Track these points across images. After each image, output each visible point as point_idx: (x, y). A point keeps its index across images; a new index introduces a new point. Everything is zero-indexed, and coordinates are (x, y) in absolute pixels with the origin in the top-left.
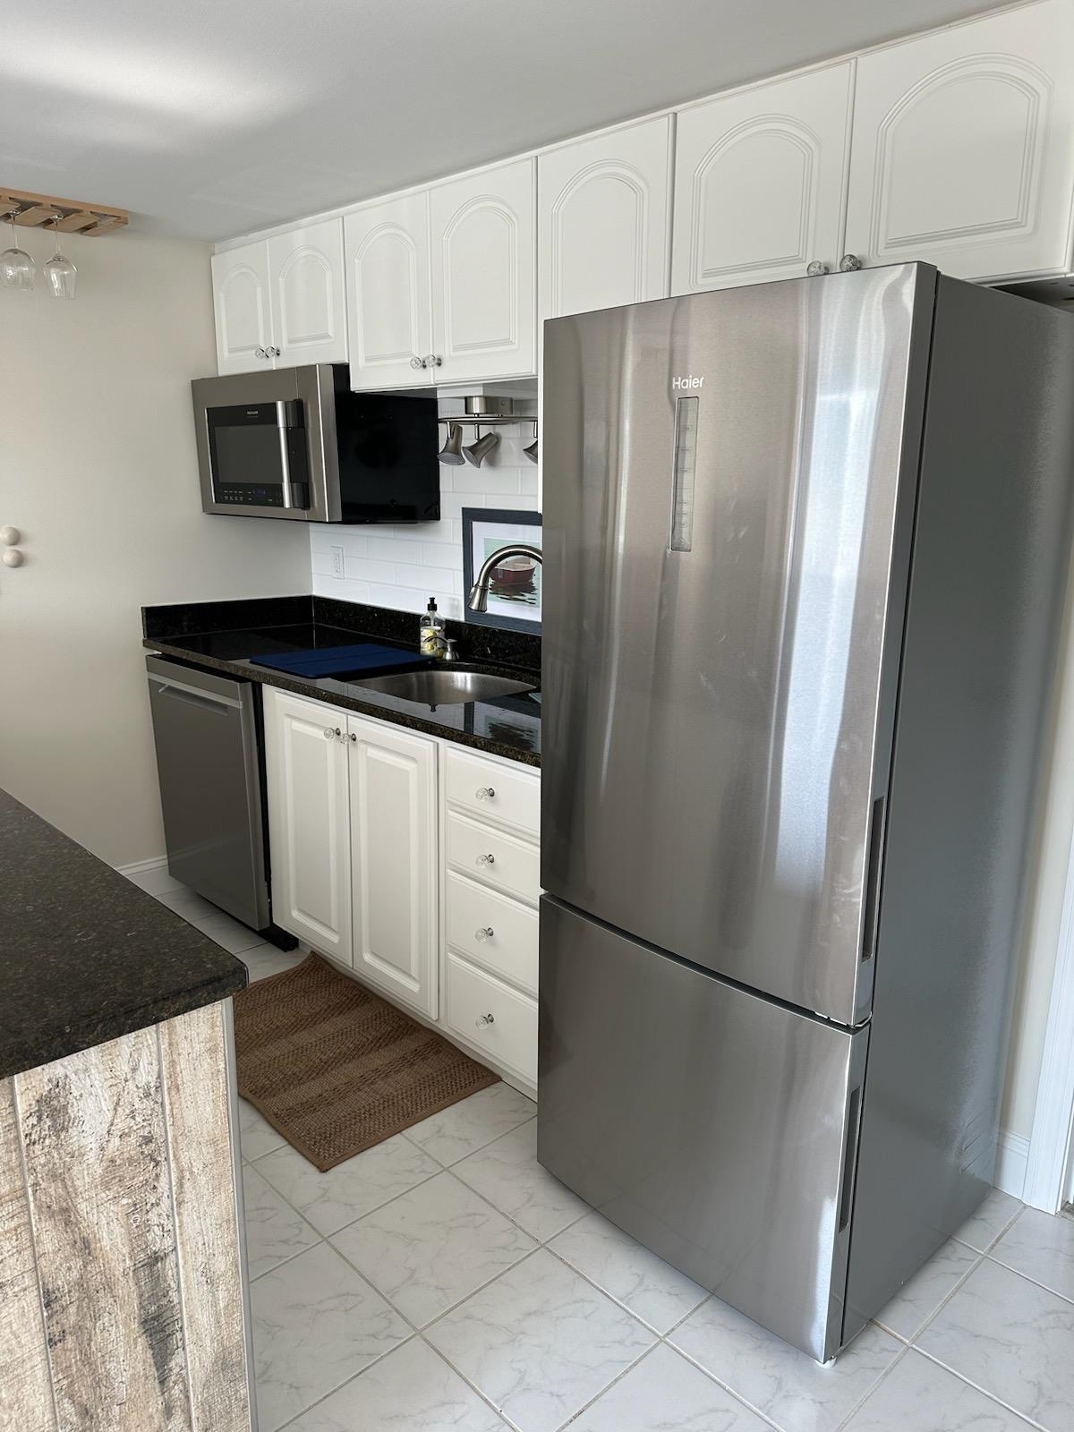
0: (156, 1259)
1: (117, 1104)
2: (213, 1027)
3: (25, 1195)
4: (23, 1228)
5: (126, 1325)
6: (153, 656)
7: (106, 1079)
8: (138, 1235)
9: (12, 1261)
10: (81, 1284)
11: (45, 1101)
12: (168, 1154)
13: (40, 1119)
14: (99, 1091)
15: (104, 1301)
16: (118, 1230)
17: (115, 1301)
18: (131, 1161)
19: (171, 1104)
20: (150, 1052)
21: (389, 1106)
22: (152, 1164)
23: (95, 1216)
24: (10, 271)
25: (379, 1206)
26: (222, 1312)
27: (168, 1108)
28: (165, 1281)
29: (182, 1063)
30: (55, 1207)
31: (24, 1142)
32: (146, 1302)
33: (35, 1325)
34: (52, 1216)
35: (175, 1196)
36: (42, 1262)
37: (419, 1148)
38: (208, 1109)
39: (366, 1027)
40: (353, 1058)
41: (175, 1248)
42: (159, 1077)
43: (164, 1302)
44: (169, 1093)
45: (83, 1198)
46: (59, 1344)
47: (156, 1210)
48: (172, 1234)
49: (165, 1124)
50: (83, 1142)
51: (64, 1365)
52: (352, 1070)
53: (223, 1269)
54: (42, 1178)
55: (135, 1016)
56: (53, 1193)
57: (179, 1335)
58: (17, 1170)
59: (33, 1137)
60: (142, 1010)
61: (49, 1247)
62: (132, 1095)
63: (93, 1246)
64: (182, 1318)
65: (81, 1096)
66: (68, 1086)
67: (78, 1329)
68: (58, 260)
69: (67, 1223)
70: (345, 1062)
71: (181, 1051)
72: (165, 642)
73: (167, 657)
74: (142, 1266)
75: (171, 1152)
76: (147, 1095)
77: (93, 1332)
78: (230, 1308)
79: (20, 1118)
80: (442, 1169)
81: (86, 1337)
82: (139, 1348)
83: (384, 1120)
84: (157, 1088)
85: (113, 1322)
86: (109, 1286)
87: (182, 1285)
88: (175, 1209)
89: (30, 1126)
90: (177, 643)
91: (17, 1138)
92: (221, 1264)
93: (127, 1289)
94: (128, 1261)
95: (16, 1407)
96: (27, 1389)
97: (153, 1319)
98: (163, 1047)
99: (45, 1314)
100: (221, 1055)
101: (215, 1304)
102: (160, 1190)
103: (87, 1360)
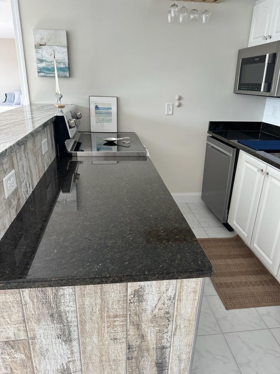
0: (163, 348)
1: (159, 299)
2: (197, 284)
3: (127, 317)
4: (125, 326)
5: (151, 362)
6: (209, 136)
7: (157, 291)
8: (159, 339)
9: (120, 333)
10: (139, 346)
11: (137, 292)
12: (173, 319)
13: (134, 296)
14: (154, 293)
15: (146, 354)
16: (153, 336)
17: (149, 355)
18: (161, 317)
19: (177, 304)
20: (173, 286)
21: (253, 296)
22: (167, 321)
23: (147, 329)
24: (192, 17)
25: (242, 330)
26: (182, 370)
27: (176, 305)
28: (165, 355)
29: (183, 293)
30: (135, 323)
31: (129, 302)
32: (158, 358)
33: (124, 352)
34: (134, 325)
35: (173, 332)
36: (129, 337)
37: (261, 317)
38: (190, 310)
39: (250, 266)
40: (244, 274)
41: (170, 347)
42: (175, 295)
43: (164, 360)
44: (177, 301)
45: (144, 323)
46: (130, 360)
47: (166, 334)
48: (170, 343)
49: (174, 310)
50: (147, 307)
51: (131, 366)
52: (242, 279)
53: (185, 358)
54: (132, 313)
55: (170, 275)
56: (135, 319)
57: (167, 371)
58: (125, 309)
59: (131, 301)
60: (172, 274)
61: (132, 333)
62: (165, 297)
63: (145, 338)
64: (168, 367)
65: (148, 293)
66: (144, 289)
67: (137, 358)
68: (206, 11)
69: (138, 329)
70: (241, 275)
71: (184, 289)
72: (214, 133)
73: (213, 137)
74: (159, 348)
75: (174, 319)
76: (170, 299)
77: (141, 361)
78: (184, 369)
79: (128, 294)
80: (267, 328)
81: (139, 361)
82: (154, 370)
83: (250, 301)
84: (173, 298)
85: (147, 360)
86: (148, 350)
87: (170, 358)
88: (172, 336)
89: (131, 298)
90: (218, 133)
91: (127, 300)
92: (184, 357)
93: (153, 353)
94: (155, 345)
95: (116, 371)
96: (120, 368)
97: (160, 364)
98: (178, 286)
99: (128, 351)
100: (198, 294)
101: (180, 367)
102: (168, 329)
103: (138, 367)
